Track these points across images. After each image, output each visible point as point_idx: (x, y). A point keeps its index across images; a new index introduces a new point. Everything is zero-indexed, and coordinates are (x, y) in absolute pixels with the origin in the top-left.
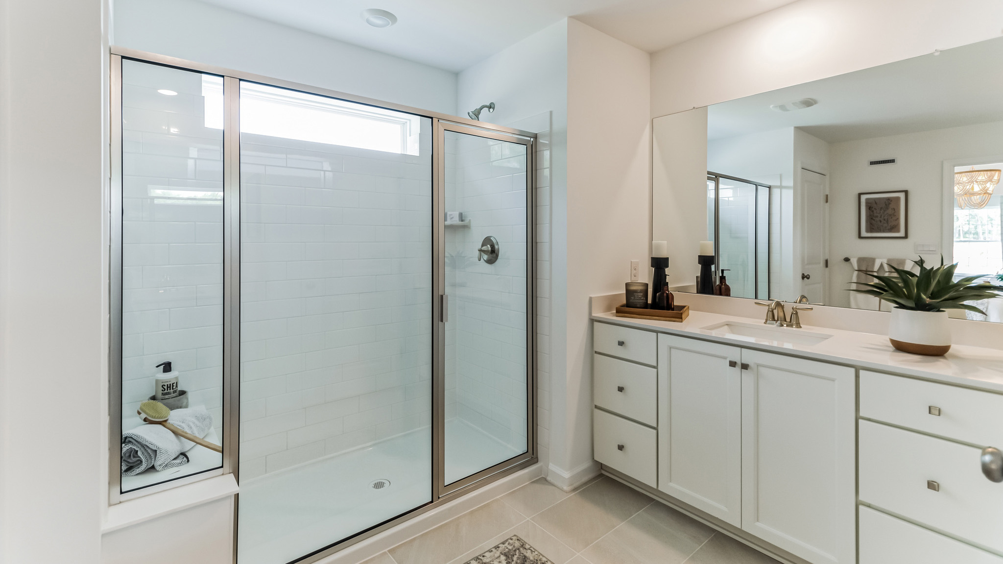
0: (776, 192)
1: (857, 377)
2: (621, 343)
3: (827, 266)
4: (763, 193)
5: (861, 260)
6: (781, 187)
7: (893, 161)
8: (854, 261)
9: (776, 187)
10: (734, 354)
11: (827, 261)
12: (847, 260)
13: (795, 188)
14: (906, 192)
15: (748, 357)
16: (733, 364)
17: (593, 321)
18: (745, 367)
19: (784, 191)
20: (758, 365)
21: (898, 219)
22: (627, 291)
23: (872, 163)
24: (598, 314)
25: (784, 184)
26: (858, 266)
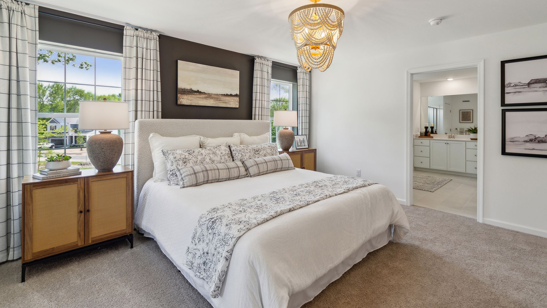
0: (438, 110)
1: (466, 143)
2: (421, 143)
3: (451, 131)
4: (435, 110)
5: (460, 129)
6: (440, 109)
7: (469, 101)
8: (458, 129)
9: (439, 109)
10: (446, 142)
11: (451, 129)
12: (456, 129)
13: (443, 109)
14: (473, 110)
15: (448, 142)
16: (446, 143)
17: (414, 139)
18: (448, 143)
19: (440, 110)
20: (450, 143)
21: (471, 117)
22: (420, 133)
23: (463, 101)
24: (414, 138)
25: (440, 108)
26: (460, 131)
